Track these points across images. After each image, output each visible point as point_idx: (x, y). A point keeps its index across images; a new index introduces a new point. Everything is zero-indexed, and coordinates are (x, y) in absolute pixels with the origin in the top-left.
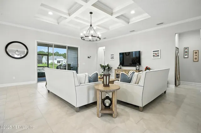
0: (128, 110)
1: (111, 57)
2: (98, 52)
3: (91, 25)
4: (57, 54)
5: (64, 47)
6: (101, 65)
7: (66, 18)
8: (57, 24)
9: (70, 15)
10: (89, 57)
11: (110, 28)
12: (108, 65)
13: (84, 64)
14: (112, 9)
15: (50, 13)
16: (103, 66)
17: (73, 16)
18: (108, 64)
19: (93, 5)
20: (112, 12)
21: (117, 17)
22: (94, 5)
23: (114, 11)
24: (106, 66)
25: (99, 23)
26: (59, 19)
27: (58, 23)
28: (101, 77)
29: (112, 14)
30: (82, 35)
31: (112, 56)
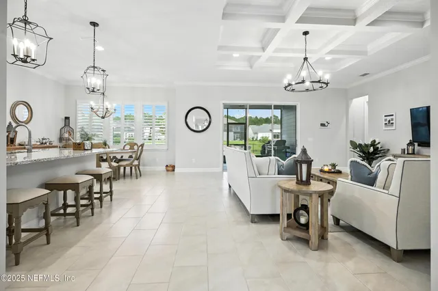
0: (360, 247)
1: (386, 120)
2: (351, 110)
3: (306, 59)
4: (258, 122)
5: (268, 107)
6: (352, 143)
7: (259, 57)
8: (249, 69)
9: (263, 49)
10: (323, 125)
11: (369, 50)
12: (373, 144)
13: (310, 139)
14: (353, 11)
15: (236, 55)
16: (360, 145)
17: (270, 49)
18: (375, 141)
19: (297, 22)
20: (355, 16)
21: (372, 24)
22: (301, 20)
23: (359, 14)
24: (367, 146)
25: (331, 47)
26: (251, 61)
27: (251, 67)
28: (333, 170)
29: (354, 21)
30: (286, 82)
31: (389, 118)
